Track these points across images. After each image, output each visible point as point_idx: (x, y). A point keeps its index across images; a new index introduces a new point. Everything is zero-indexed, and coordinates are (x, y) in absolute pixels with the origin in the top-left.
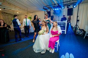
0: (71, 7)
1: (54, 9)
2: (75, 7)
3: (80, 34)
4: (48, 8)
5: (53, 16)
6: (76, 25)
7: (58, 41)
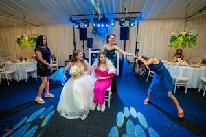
1: (95, 25)
2: (132, 25)
5: (92, 39)
7: (109, 89)
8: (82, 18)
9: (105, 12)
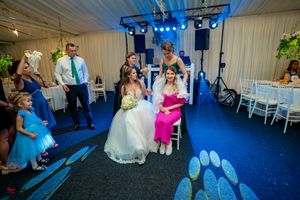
0: (205, 25)
1: (156, 29)
2: (214, 26)
3: (228, 101)
4: (139, 23)
6: (219, 78)
7: (178, 123)
9: (172, 9)
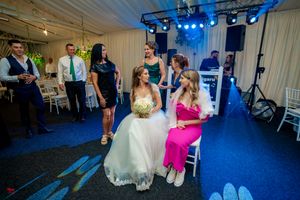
0: (240, 21)
1: (180, 26)
6: (254, 85)
8: (159, 16)
